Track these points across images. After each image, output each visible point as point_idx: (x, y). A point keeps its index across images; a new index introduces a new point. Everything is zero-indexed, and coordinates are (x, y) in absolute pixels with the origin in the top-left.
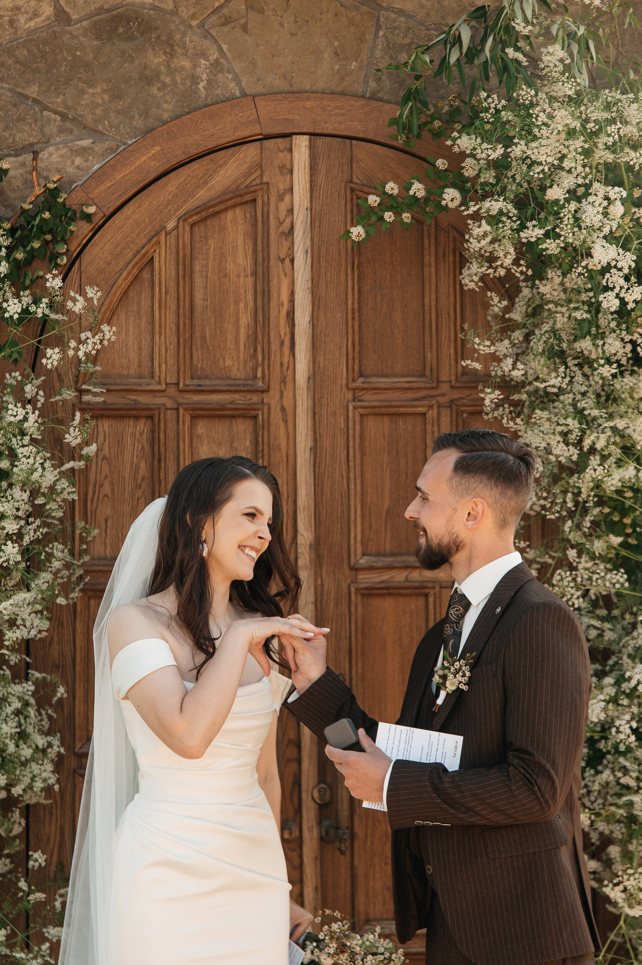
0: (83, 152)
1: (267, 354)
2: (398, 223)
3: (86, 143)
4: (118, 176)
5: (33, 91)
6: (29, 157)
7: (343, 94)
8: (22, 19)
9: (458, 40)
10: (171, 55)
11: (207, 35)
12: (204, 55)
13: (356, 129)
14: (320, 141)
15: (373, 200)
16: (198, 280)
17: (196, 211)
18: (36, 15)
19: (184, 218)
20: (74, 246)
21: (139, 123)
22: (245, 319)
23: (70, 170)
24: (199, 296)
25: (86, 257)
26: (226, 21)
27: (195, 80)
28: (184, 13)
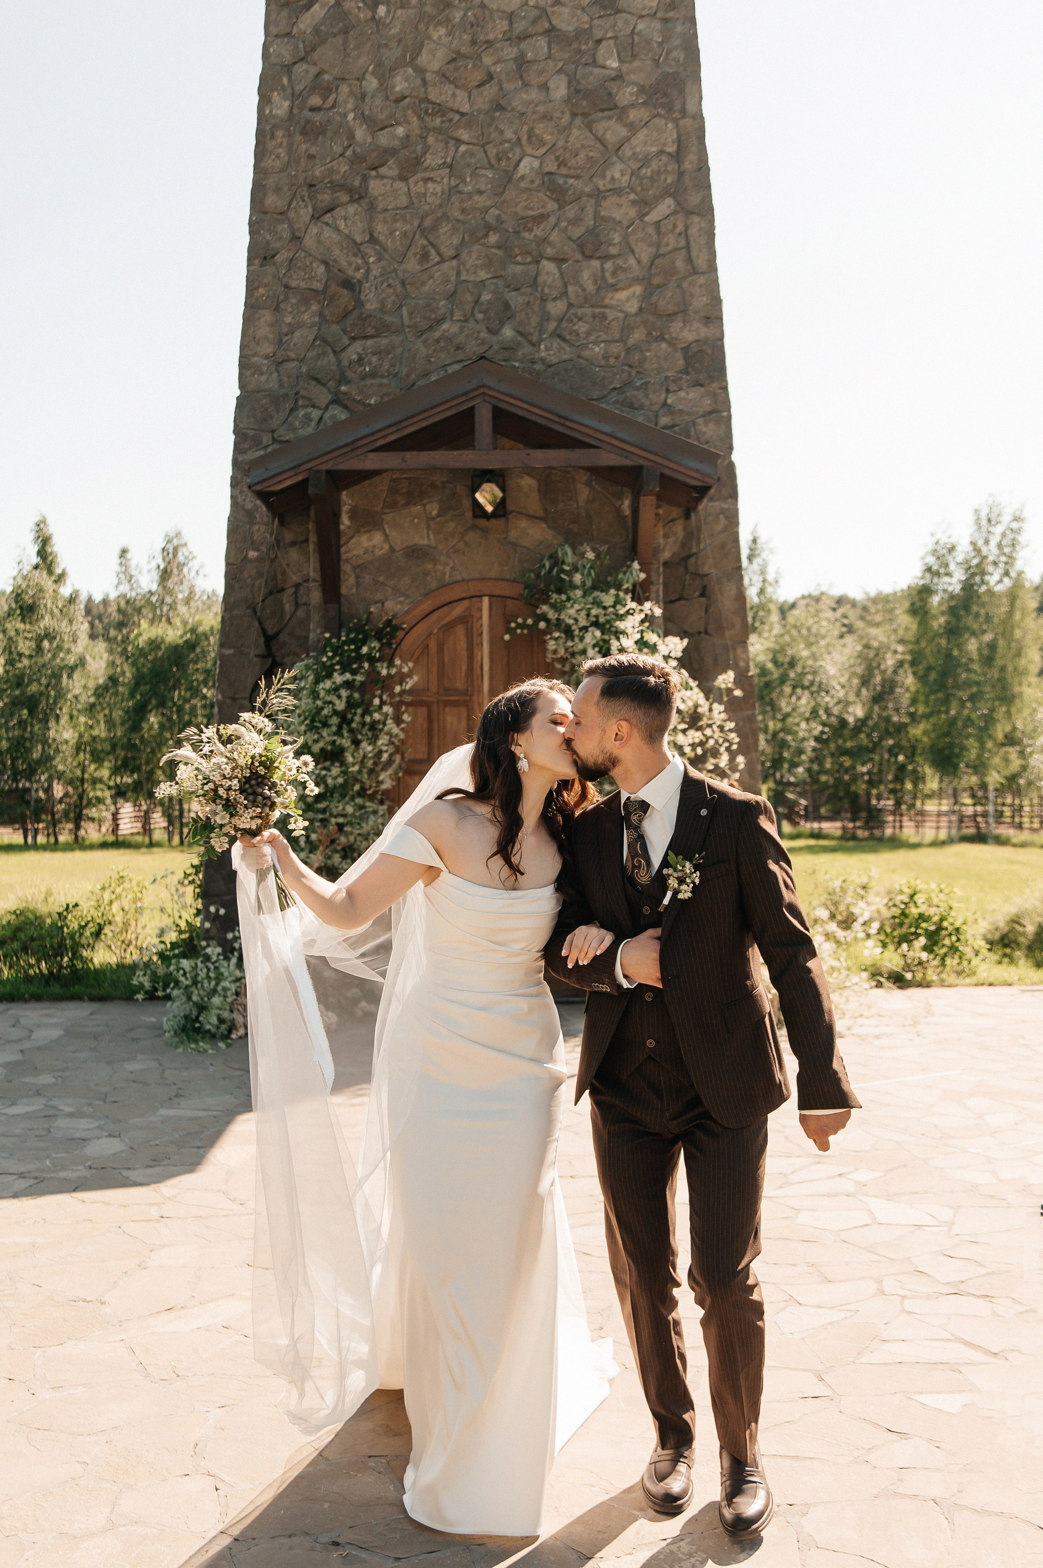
0: (401, 603)
1: (472, 681)
2: (522, 633)
3: (402, 599)
4: (415, 612)
5: (381, 579)
6: (380, 605)
7: (502, 580)
8: (377, 550)
9: (544, 566)
10: (435, 564)
11: (449, 556)
12: (447, 564)
13: (507, 593)
14: (493, 599)
15: (513, 625)
16: (446, 653)
17: (444, 626)
18: (382, 549)
19: (440, 628)
20: (398, 640)
21: (422, 591)
22: (464, 668)
23: (396, 610)
24: (446, 659)
25: (403, 644)
26: (457, 551)
27: (444, 574)
28: (440, 547)
